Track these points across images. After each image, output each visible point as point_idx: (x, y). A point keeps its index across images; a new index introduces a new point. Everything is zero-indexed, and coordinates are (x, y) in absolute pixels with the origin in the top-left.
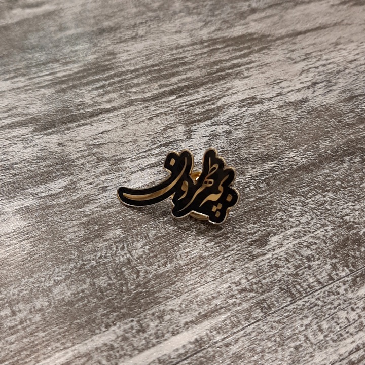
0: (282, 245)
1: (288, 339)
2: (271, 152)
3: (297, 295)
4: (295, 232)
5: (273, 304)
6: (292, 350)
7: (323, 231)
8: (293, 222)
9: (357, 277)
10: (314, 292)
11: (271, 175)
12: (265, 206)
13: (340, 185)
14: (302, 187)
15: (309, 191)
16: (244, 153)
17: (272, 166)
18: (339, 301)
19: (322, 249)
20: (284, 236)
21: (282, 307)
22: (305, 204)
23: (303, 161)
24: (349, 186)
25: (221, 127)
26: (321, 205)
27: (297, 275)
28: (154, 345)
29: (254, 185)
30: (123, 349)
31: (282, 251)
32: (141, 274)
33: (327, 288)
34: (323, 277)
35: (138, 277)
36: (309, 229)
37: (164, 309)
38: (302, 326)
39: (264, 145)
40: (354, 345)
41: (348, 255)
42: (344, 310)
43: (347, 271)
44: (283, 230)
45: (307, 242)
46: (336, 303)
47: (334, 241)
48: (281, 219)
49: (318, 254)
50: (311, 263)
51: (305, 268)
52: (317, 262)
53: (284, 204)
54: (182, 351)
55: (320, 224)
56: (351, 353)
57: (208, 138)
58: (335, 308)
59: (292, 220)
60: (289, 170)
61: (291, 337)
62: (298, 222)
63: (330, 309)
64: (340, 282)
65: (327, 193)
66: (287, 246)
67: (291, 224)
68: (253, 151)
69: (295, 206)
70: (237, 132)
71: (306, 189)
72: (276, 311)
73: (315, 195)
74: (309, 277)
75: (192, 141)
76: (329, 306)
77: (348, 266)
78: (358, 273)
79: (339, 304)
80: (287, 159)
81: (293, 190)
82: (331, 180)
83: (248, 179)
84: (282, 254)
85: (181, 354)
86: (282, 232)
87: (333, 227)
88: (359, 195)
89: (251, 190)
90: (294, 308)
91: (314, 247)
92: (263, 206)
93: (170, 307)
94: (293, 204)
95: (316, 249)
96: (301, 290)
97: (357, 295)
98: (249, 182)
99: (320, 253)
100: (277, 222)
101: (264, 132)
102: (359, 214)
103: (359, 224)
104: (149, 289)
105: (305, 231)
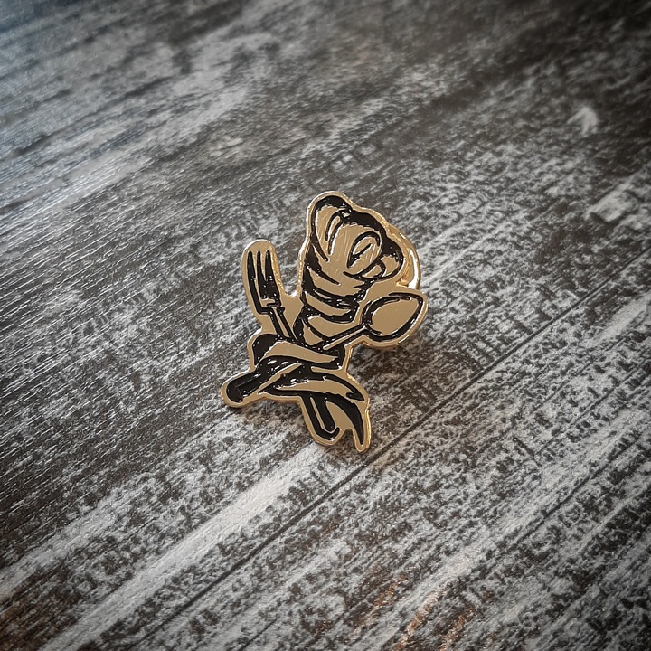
0: (433, 267)
1: (482, 451)
2: (371, 78)
3: (483, 361)
4: (453, 236)
5: (437, 388)
6: (495, 472)
7: (509, 226)
8: (444, 217)
9: (596, 304)
10: (515, 350)
11: (380, 126)
12: (382, 192)
13: (526, 127)
14: (449, 142)
15: (465, 149)
16: (316, 88)
17: (380, 107)
18: (568, 358)
19: (516, 261)
20: (433, 248)
21: (456, 389)
22: (462, 176)
23: (441, 89)
24: (545, 126)
25: (252, 38)
26: (496, 173)
27: (474, 321)
28: (203, 520)
29: (351, 153)
30: (136, 541)
31: (436, 280)
32: (145, 378)
33: (539, 338)
34: (528, 316)
35: (137, 388)
36: (481, 226)
37: (210, 442)
38: (504, 420)
39: (354, 65)
40: (616, 440)
41: (568, 264)
42: (583, 375)
43: (574, 296)
44: (429, 235)
45: (481, 251)
46: (563, 363)
47: (536, 240)
48: (419, 215)
49: (508, 274)
50: (498, 294)
51: (488, 304)
52: (510, 289)
53: (420, 183)
54: (268, 519)
55: (502, 212)
56: (612, 457)
57: (229, 66)
58: (563, 373)
59: (442, 212)
60: (416, 111)
61: (487, 446)
62: (455, 216)
63: (554, 376)
64: (563, 321)
65: (502, 147)
66: (444, 267)
67: (442, 221)
68: (332, 80)
69: (443, 185)
70: (291, 46)
71: (459, 145)
72: (447, 401)
73: (479, 154)
74: (498, 321)
75: (194, 78)
76: (550, 373)
77: (572, 287)
78: (594, 296)
79: (571, 365)
80: (407, 89)
81: (433, 151)
82: (506, 120)
83: (335, 142)
84: (436, 284)
85: (268, 526)
86: (427, 240)
87: (527, 214)
88: (568, 142)
89: (345, 164)
90: (481, 389)
91: (498, 260)
92: (377, 194)
93: (224, 435)
94: (438, 181)
95: (502, 264)
96: (489, 349)
97: (601, 340)
98: (339, 148)
99: (512, 269)
100: (412, 222)
101: (348, 37)
102: (576, 178)
103: (578, 198)
104: (169, 406)
105: (473, 232)
